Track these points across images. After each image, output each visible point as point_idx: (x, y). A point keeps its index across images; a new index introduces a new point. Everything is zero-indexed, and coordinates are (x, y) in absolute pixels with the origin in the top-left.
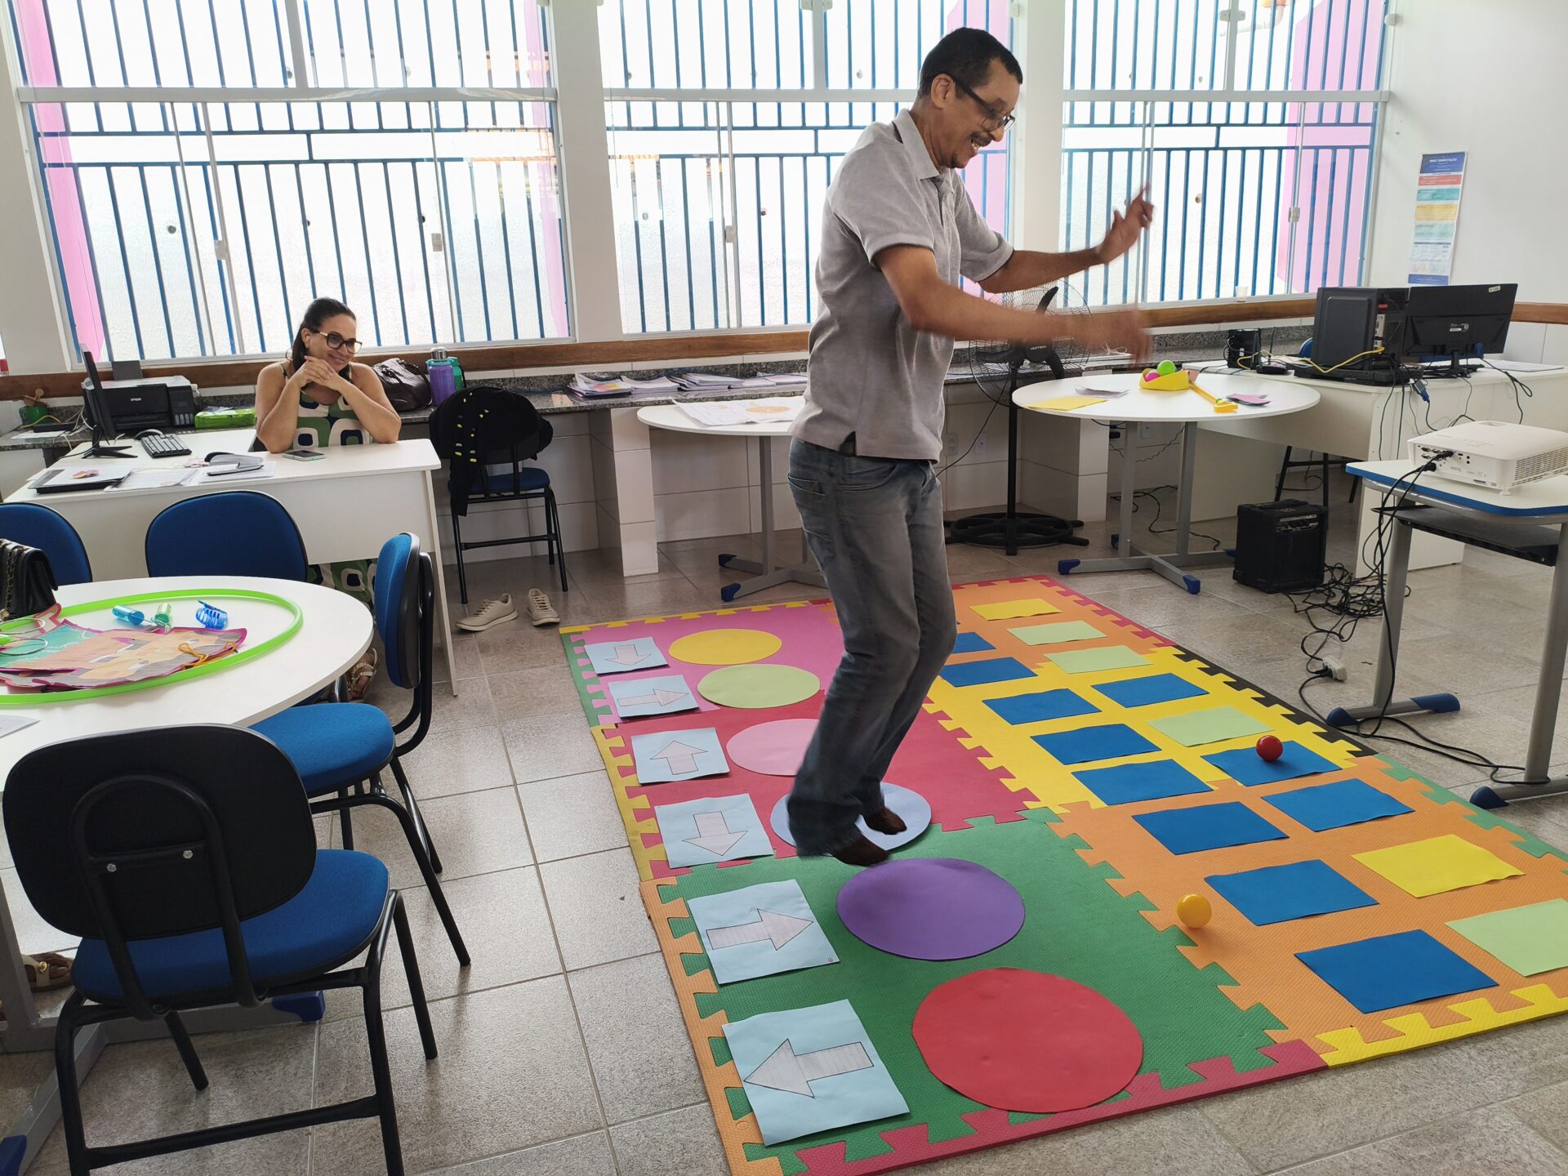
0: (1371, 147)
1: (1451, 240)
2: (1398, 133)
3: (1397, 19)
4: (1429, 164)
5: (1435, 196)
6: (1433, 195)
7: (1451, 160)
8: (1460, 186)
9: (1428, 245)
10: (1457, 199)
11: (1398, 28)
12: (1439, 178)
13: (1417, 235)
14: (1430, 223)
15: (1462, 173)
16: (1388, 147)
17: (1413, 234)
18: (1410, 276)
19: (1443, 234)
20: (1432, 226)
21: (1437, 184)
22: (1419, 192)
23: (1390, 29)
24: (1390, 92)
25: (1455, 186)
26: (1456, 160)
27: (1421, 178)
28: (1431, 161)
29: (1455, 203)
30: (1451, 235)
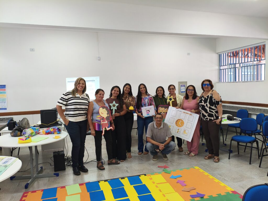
8: (6, 91)
12: (1, 90)
15: (6, 89)
26: (4, 87)
29: (5, 94)
30: (6, 100)
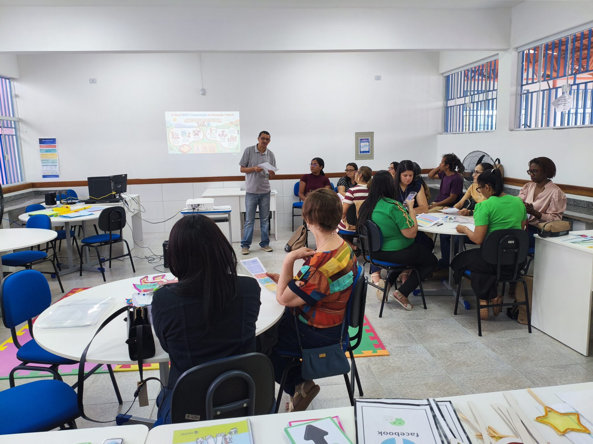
0: (16, 135)
1: (57, 164)
2: (26, 132)
3: (16, 96)
4: (42, 141)
5: (47, 151)
6: (46, 151)
7: (51, 141)
8: (56, 148)
9: (48, 166)
10: (56, 152)
11: (17, 99)
12: (47, 146)
13: (42, 163)
14: (48, 159)
15: (56, 145)
16: (22, 135)
17: (41, 163)
18: (43, 176)
19: (53, 162)
20: (48, 160)
21: (47, 147)
22: (41, 150)
23: (14, 99)
24: (19, 118)
25: (54, 148)
26: (53, 141)
27: (40, 146)
28: (43, 141)
29: (55, 153)
30: (57, 163)
